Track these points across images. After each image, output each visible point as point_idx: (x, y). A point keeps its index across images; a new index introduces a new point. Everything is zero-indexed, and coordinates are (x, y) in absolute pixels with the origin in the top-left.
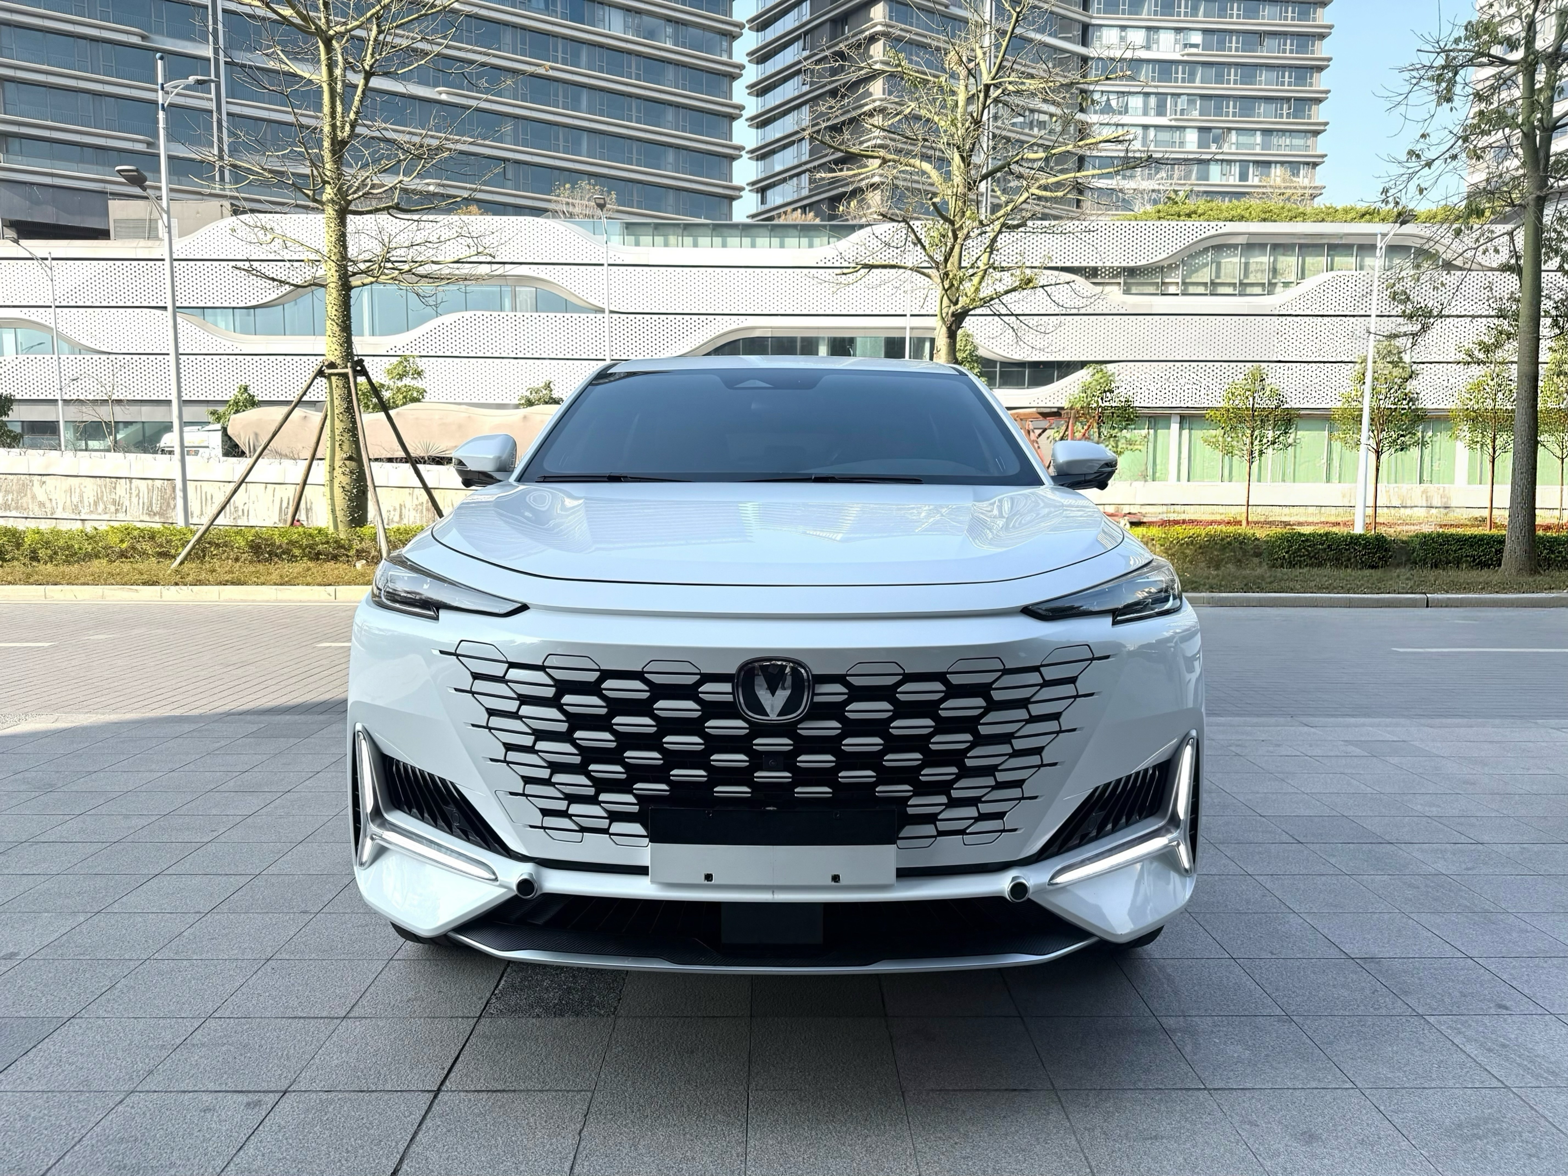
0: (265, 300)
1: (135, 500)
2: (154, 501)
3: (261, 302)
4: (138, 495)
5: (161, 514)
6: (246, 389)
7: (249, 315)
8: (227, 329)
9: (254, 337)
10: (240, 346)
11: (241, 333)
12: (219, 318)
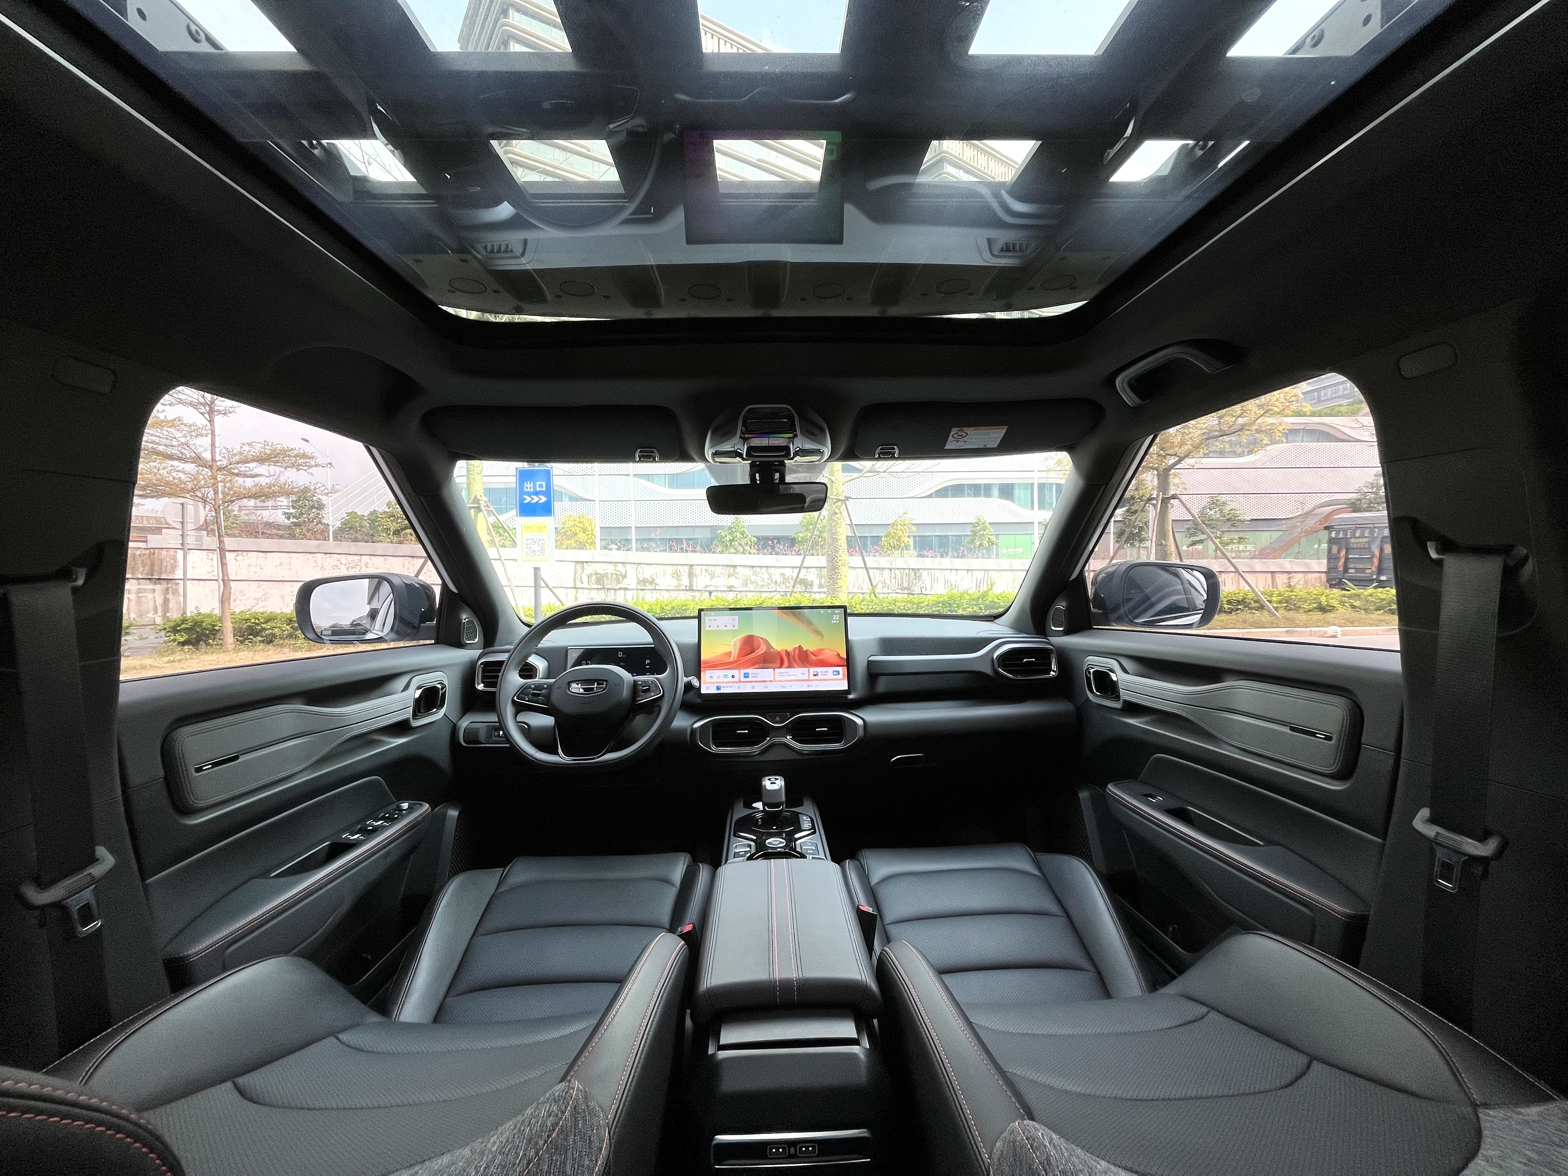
1: (893, 581)
2: (904, 581)
4: (895, 578)
5: (908, 589)
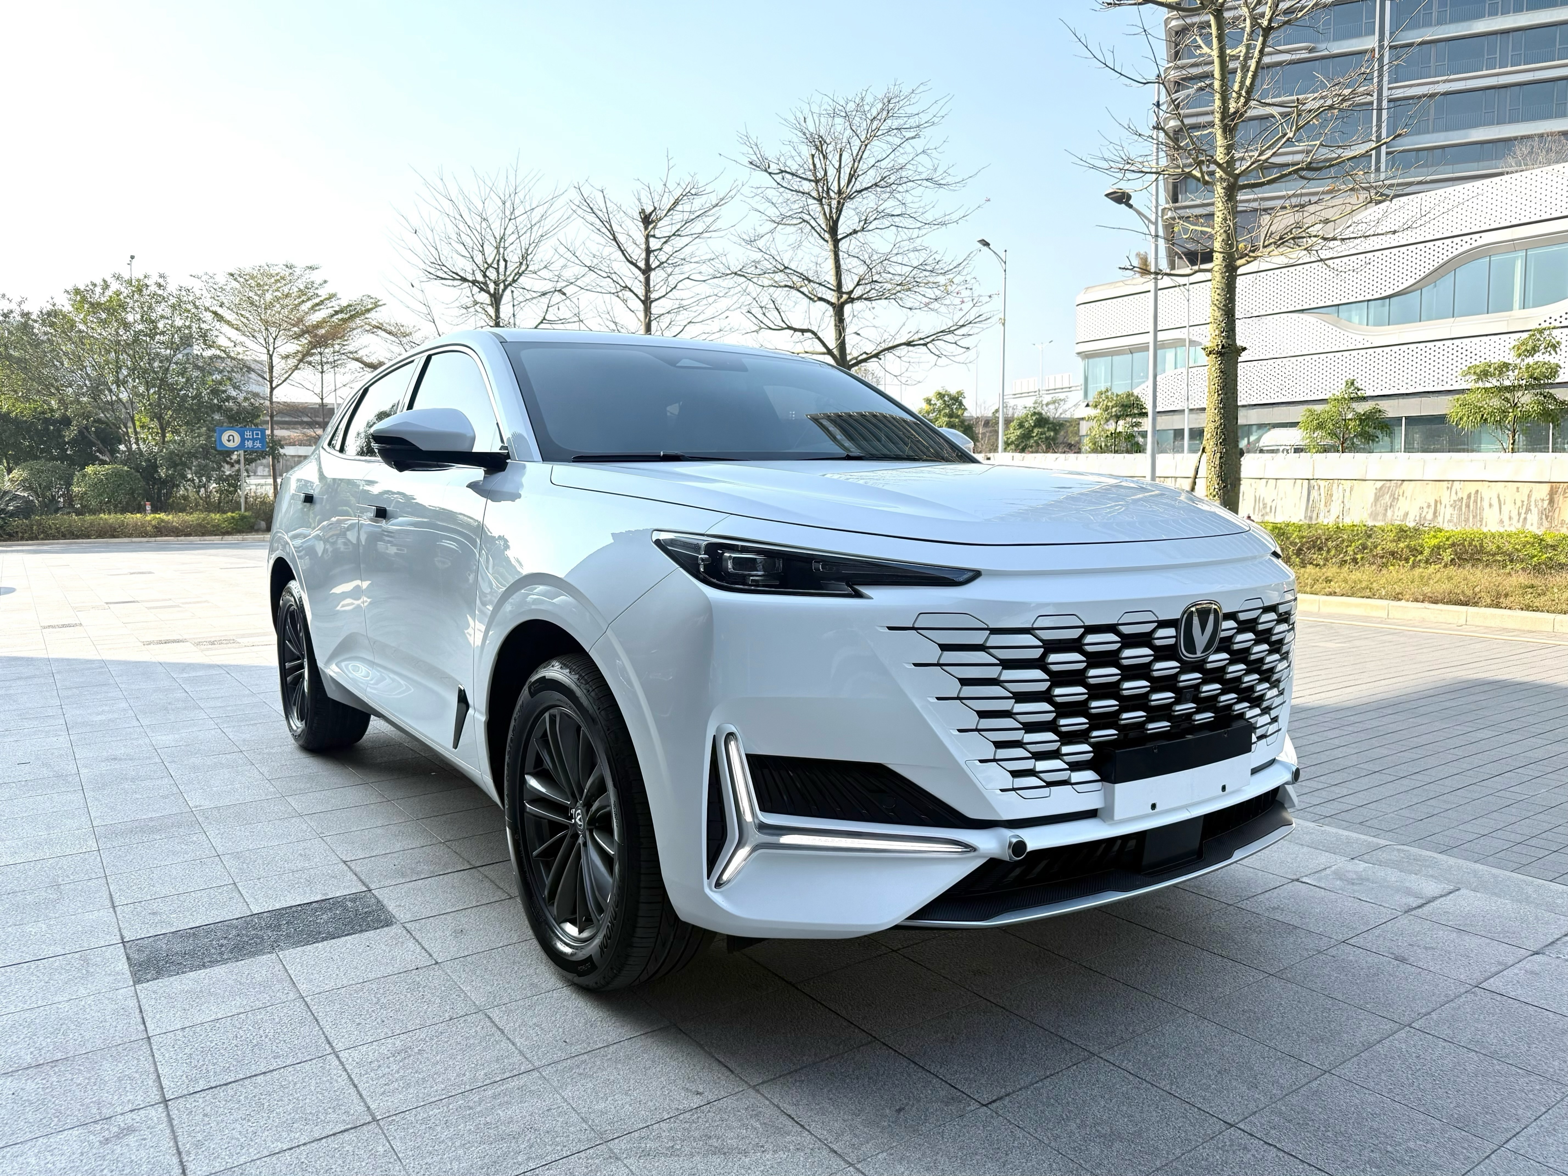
0: (1402, 287)
3: (1397, 290)
6: (1352, 384)
7: (1383, 305)
8: (1360, 323)
9: (1387, 327)
10: (1371, 339)
11: (1375, 325)
12: (1354, 313)
